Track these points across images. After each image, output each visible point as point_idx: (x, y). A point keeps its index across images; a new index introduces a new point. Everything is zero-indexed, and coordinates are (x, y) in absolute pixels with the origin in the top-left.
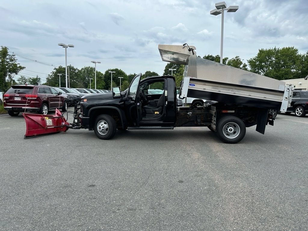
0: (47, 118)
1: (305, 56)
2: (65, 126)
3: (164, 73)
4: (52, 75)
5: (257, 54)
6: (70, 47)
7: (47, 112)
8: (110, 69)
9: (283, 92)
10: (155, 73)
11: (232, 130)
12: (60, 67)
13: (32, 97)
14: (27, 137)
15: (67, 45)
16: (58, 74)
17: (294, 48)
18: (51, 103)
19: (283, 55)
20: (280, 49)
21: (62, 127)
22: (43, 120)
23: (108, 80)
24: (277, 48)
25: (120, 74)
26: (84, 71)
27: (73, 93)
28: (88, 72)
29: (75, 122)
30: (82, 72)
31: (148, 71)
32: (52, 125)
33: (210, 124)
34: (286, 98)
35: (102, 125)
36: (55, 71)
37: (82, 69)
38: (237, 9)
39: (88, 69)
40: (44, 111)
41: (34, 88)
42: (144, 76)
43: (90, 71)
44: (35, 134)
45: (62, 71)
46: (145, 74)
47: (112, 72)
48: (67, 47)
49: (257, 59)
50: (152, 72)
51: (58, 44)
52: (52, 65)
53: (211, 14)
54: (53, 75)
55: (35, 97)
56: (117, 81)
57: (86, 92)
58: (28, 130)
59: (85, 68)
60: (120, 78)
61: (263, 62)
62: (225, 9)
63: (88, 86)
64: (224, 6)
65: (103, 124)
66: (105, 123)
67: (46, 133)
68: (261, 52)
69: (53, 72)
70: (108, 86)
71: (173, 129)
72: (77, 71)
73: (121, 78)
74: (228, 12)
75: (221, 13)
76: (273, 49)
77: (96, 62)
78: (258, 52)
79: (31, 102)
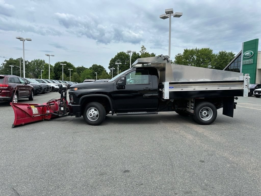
0: (34, 107)
1: (218, 55)
2: (51, 113)
3: (109, 66)
4: (2, 67)
5: (183, 53)
6: (27, 40)
7: (17, 101)
8: (60, 62)
9: (243, 81)
10: (101, 67)
11: (206, 113)
12: (10, 59)
13: (3, 87)
14: (16, 126)
15: (25, 39)
16: (10, 66)
17: (210, 49)
18: (20, 92)
19: (203, 54)
20: (200, 49)
21: (47, 115)
22: (30, 109)
23: (58, 71)
24: (197, 48)
25: (69, 67)
26: (34, 64)
27: (34, 83)
28: (37, 64)
29: (62, 110)
30: (32, 64)
31: (95, 64)
32: (38, 113)
33: (185, 109)
34: (246, 86)
35: (93, 112)
36: (5, 63)
37: (32, 61)
38: (181, 15)
39: (38, 61)
40: (14, 100)
41: (5, 78)
42: (92, 68)
43: (39, 63)
44: (23, 123)
45: (13, 63)
46: (92, 66)
47: (63, 64)
48: (24, 41)
49: (183, 57)
50: (98, 65)
51: (16, 37)
52: (4, 57)
53: (160, 18)
54: (4, 66)
55: (6, 86)
56: (66, 73)
57: (44, 82)
58: (16, 120)
59: (35, 61)
60: (69, 70)
61: (188, 60)
62: (172, 14)
63: (38, 77)
64: (172, 12)
65: (94, 110)
66: (95, 110)
67: (32, 121)
68: (186, 51)
69: (4, 64)
70: (57, 77)
71: (157, 114)
72: (28, 63)
73: (71, 70)
74: (174, 17)
75: (169, 17)
76: (194, 49)
77: (50, 55)
78: (184, 51)
79: (2, 91)
